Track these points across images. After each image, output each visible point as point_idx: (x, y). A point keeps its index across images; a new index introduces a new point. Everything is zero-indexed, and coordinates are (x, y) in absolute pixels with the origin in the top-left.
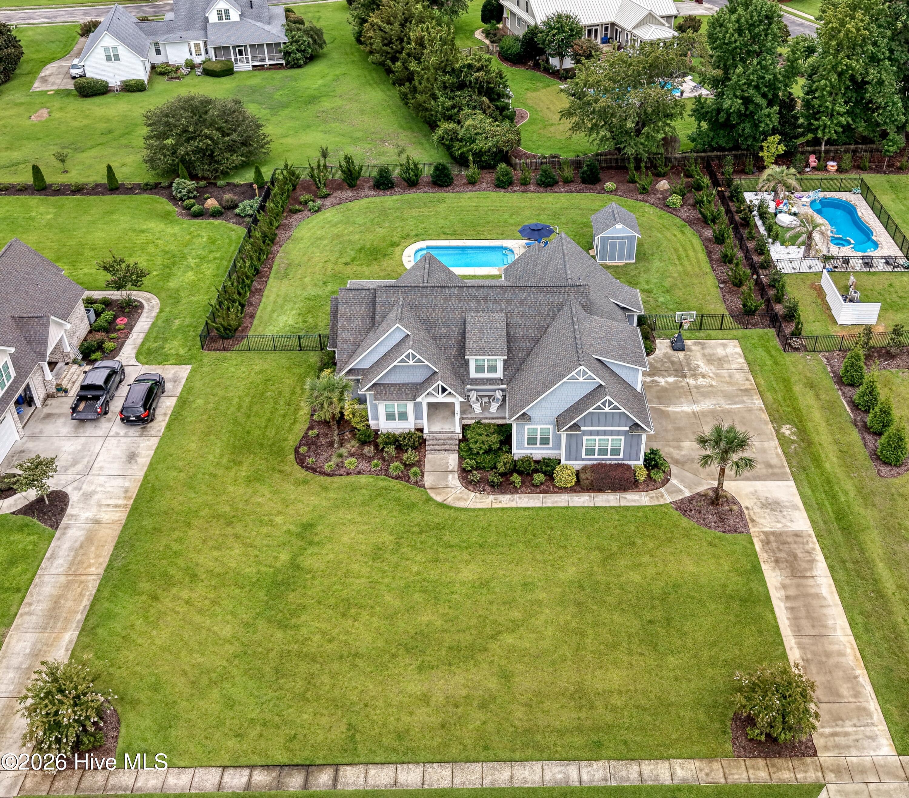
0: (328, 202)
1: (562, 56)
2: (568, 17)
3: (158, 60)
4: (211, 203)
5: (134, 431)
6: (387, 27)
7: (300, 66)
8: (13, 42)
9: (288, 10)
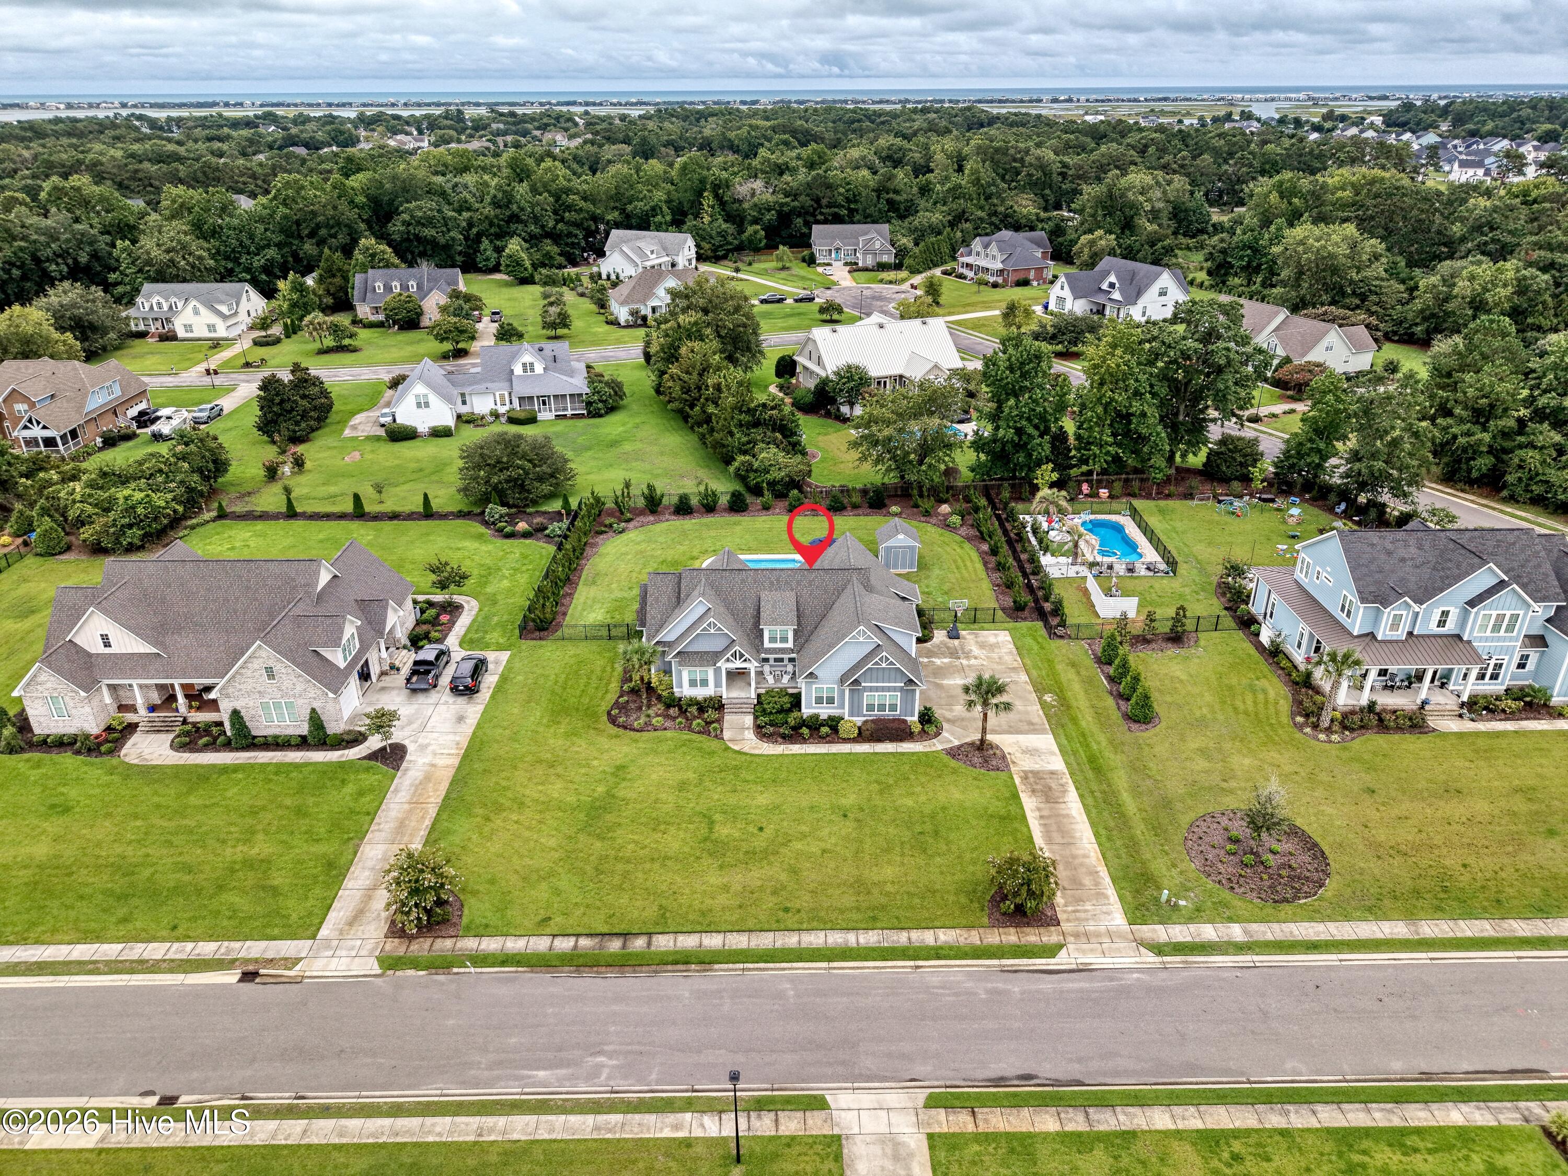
0: (631, 525)
1: (852, 405)
2: (858, 367)
3: (464, 410)
4: (522, 526)
5: (461, 700)
6: (686, 377)
7: (601, 416)
8: (325, 394)
9: (589, 367)
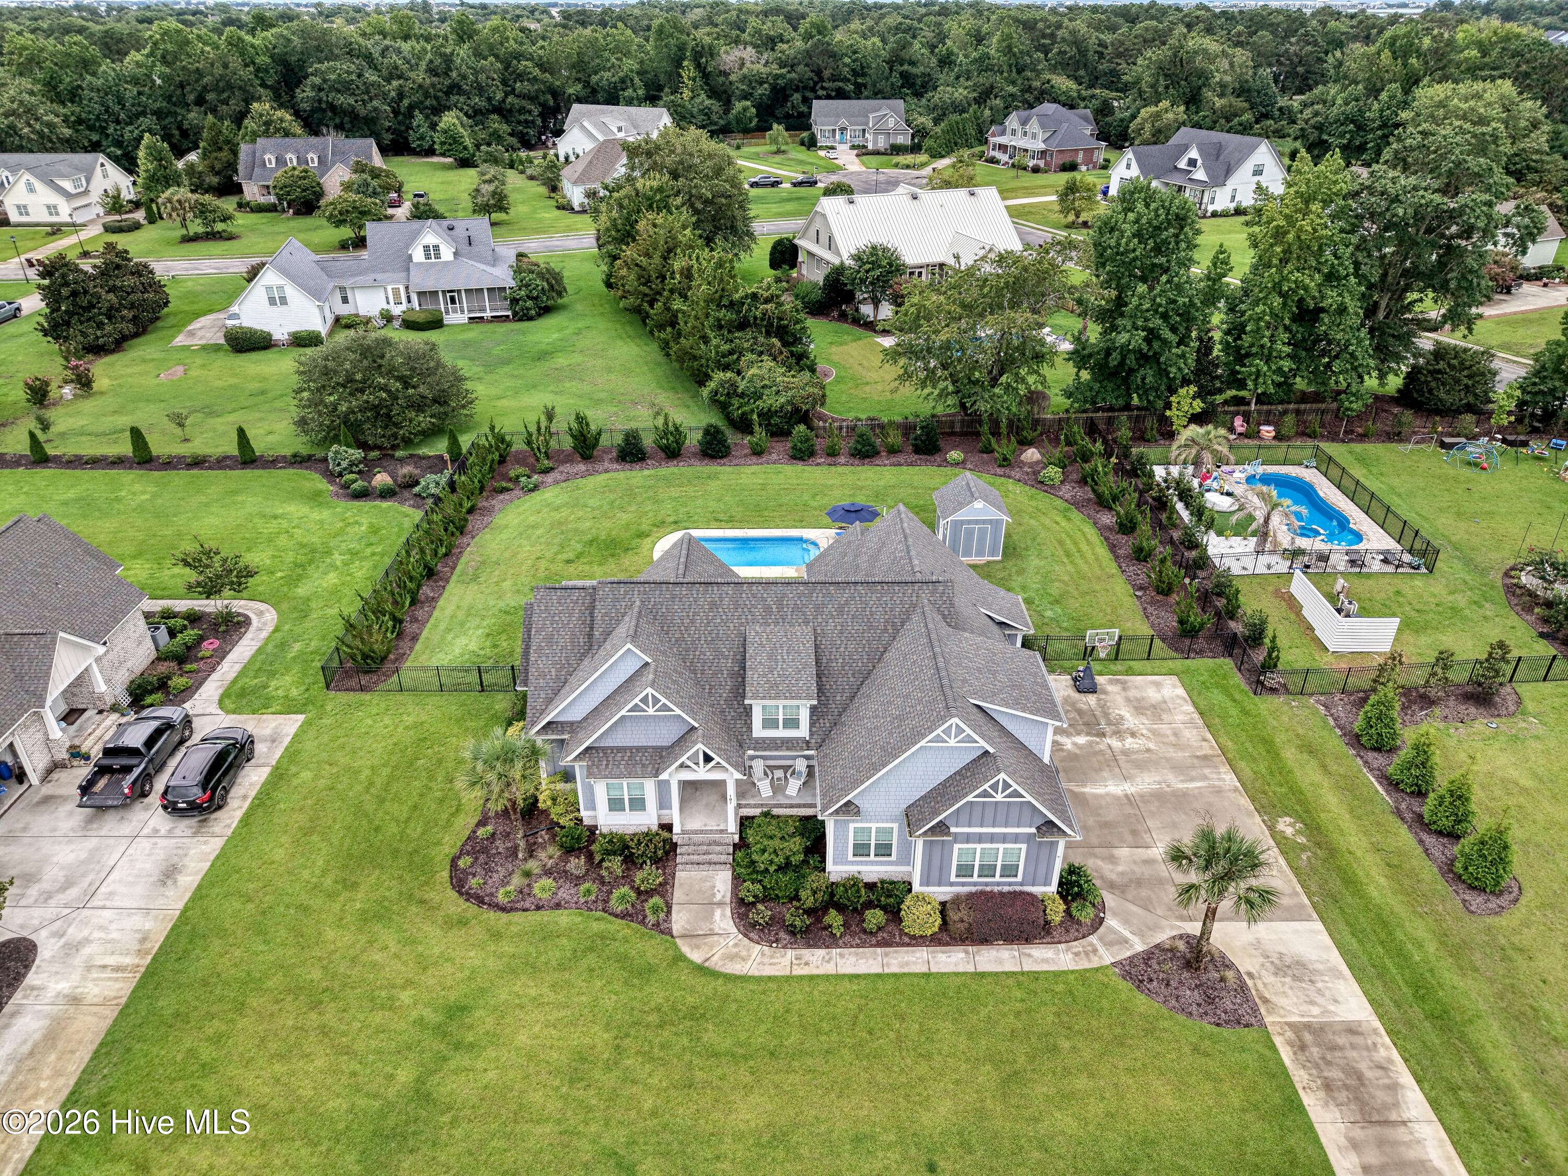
0: (550, 478)
1: (876, 303)
2: (885, 250)
3: (344, 310)
4: (382, 479)
5: (185, 826)
6: (643, 261)
7: (531, 319)
9: (520, 255)
